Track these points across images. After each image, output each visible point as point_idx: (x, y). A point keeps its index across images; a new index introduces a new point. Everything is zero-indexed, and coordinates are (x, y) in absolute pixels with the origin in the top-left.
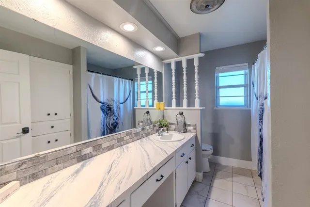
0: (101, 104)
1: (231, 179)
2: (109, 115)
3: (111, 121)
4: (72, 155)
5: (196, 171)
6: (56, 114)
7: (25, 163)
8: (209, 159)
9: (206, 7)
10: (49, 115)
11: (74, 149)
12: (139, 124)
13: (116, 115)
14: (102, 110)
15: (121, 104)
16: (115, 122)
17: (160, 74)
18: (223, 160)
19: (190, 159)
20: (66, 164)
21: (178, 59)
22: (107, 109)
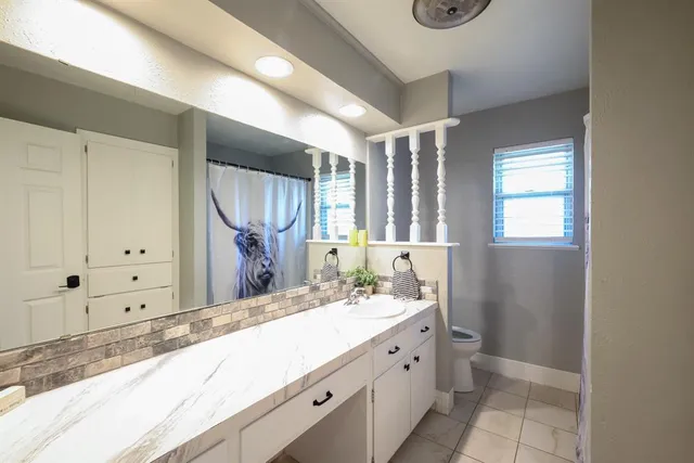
0: (238, 232)
1: (520, 412)
2: (253, 257)
3: (258, 270)
4: (142, 340)
5: (437, 388)
6: (143, 252)
7: (38, 350)
8: (472, 363)
9: (448, 13)
10: (128, 252)
11: (146, 328)
12: (315, 277)
13: (269, 255)
14: (239, 244)
15: (280, 231)
16: (267, 272)
17: (360, 167)
18: (510, 367)
19: (417, 359)
20: (127, 358)
21: (401, 132)
22: (249, 243)
